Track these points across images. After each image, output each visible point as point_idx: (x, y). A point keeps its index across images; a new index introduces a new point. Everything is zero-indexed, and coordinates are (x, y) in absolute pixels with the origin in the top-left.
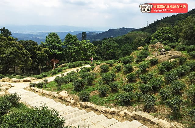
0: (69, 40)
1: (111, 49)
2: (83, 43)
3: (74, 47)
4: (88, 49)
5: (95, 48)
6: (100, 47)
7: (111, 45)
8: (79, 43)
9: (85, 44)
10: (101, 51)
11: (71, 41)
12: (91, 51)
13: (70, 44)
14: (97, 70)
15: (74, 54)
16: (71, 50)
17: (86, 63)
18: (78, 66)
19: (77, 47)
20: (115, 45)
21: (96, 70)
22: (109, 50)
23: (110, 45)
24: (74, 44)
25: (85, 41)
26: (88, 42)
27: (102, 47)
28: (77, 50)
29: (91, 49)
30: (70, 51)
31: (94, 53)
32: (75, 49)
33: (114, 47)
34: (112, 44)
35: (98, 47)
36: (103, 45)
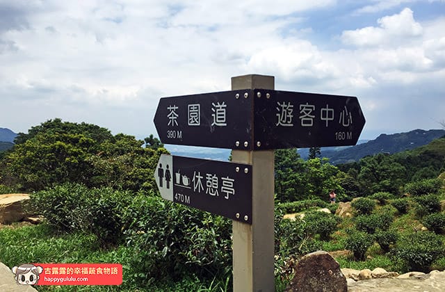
0: (280, 158)
1: (384, 178)
2: (311, 165)
3: (291, 173)
4: (325, 178)
5: (343, 177)
6: (355, 175)
7: (383, 170)
8: (303, 164)
9: (317, 167)
10: (358, 185)
11: (284, 160)
12: (333, 185)
13: (282, 167)
14: (345, 213)
15: (290, 189)
16: (285, 180)
17: (318, 205)
18: (298, 210)
19: (297, 175)
20: (396, 168)
21: (342, 212)
22: (378, 181)
23: (381, 168)
24: (292, 167)
25: (316, 160)
26: (325, 162)
27: (360, 175)
28: (298, 181)
29: (333, 180)
30: (282, 182)
31: (339, 189)
32: (293, 178)
33: (392, 174)
34: (386, 167)
35: (351, 174)
36: (364, 169)
